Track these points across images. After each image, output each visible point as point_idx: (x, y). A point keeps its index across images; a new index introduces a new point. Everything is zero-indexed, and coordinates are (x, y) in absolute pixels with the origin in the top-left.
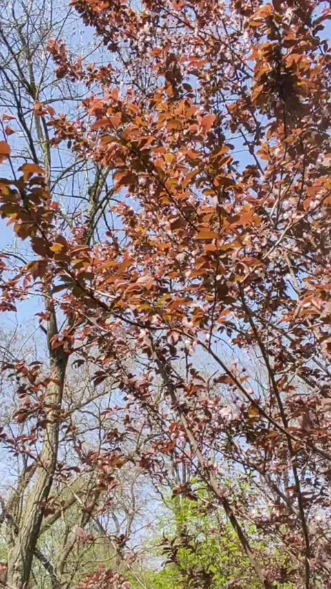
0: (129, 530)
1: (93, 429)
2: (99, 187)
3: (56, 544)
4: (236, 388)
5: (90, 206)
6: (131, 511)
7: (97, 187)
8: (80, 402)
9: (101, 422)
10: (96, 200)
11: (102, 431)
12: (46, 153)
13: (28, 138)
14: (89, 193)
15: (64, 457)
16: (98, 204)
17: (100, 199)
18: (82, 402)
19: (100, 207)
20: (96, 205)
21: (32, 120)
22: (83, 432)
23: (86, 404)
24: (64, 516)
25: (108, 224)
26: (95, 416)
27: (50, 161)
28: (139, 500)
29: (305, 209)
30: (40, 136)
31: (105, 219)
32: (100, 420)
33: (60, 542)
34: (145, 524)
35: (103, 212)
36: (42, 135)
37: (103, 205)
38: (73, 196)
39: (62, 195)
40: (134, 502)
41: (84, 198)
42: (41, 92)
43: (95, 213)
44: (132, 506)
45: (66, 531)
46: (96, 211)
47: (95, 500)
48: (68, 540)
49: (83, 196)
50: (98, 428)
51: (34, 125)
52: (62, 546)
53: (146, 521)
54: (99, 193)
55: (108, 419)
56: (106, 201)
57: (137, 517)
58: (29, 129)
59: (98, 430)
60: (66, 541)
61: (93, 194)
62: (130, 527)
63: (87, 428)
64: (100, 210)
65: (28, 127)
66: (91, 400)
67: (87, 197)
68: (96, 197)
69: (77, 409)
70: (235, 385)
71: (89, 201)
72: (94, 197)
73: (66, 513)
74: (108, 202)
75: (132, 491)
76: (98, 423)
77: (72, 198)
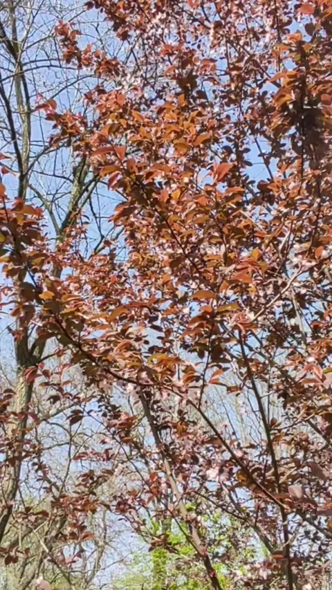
0: (98, 564)
1: (62, 445)
2: (85, 167)
3: (11, 578)
4: (224, 451)
5: (74, 189)
6: (101, 543)
7: (83, 166)
8: (48, 412)
9: (71, 436)
10: (81, 183)
11: (73, 447)
12: (26, 124)
13: (6, 108)
14: (74, 173)
15: (26, 475)
16: (84, 188)
17: (87, 180)
18: (51, 412)
19: (86, 190)
20: (81, 189)
21: (11, 86)
22: (50, 448)
23: (55, 415)
24: (22, 544)
25: (94, 210)
26: (65, 429)
27: (29, 134)
28: (112, 530)
29: (316, 257)
30: (20, 103)
31: (91, 204)
32: (71, 435)
33: (15, 576)
34: (117, 558)
35: (89, 197)
36: (22, 101)
37: (90, 188)
38: (54, 175)
39: (42, 173)
40: (105, 533)
41: (68, 179)
42: (25, 52)
43: (80, 197)
44: (102, 537)
45: (23, 562)
46: (81, 194)
47: (60, 528)
48: (25, 573)
49: (67, 176)
50: (68, 443)
51: (14, 92)
52: (18, 579)
53: (118, 554)
54: (86, 174)
55: (80, 433)
56: (93, 183)
57: (108, 550)
58: (7, 97)
59: (68, 446)
60: (22, 574)
61: (78, 174)
62: (98, 561)
63: (55, 443)
64: (86, 194)
65: (7, 94)
66: (62, 411)
67: (72, 178)
68: (82, 179)
69: (45, 420)
70: (224, 448)
71: (72, 182)
72: (79, 178)
73: (24, 542)
74: (95, 185)
75: (103, 520)
76: (68, 438)
77: (54, 177)
